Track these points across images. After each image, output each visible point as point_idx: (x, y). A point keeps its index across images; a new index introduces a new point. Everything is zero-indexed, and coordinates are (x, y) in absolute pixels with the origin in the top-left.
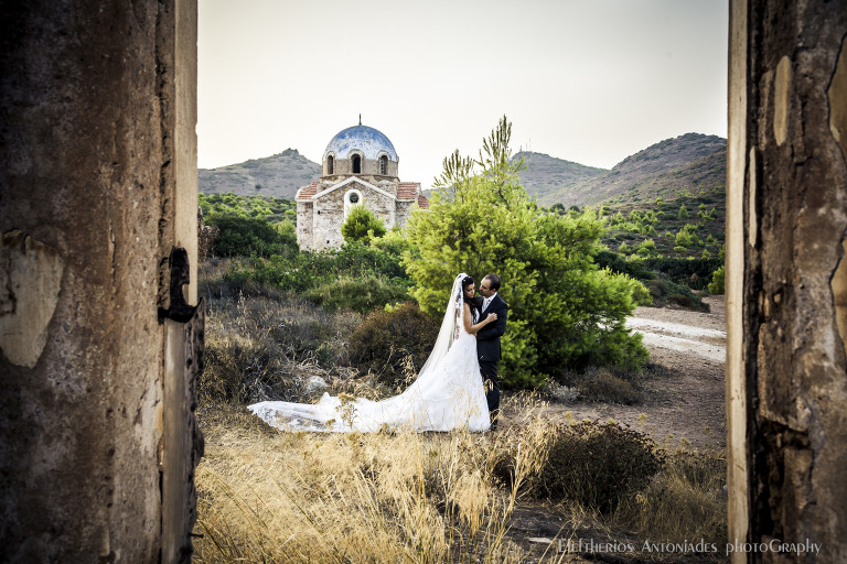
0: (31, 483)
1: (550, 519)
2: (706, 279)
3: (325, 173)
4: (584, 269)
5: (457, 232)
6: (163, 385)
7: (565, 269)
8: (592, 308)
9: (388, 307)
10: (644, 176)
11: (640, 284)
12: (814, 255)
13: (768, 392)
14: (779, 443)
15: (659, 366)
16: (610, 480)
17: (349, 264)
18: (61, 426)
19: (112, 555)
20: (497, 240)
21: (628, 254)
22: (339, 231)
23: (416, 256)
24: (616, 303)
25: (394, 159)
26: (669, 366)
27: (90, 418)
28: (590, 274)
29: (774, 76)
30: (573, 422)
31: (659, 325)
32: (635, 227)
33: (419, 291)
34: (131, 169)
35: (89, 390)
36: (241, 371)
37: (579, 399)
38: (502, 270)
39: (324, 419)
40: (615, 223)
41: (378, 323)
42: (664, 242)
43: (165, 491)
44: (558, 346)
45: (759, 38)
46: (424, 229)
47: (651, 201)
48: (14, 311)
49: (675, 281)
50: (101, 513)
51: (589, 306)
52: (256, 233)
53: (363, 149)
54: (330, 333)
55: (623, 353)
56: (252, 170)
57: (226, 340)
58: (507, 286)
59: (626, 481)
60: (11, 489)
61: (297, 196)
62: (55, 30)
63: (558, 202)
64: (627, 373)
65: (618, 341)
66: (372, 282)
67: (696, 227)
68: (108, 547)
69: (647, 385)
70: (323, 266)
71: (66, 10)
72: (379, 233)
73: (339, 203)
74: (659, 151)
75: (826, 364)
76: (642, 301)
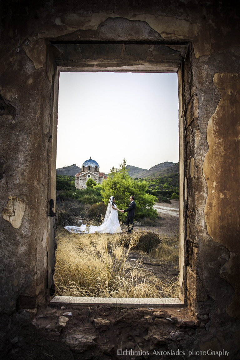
0: (18, 256)
1: (135, 255)
2: (171, 195)
3: (82, 170)
4: (143, 194)
5: (113, 186)
6: (48, 232)
7: (139, 194)
8: (145, 204)
9: (97, 203)
10: (156, 171)
11: (156, 197)
12: (200, 203)
13: (189, 234)
14: (191, 245)
15: (160, 217)
16: (149, 245)
17: (88, 192)
18: (25, 242)
19: (37, 272)
20: (123, 188)
21: (153, 190)
22: (85, 184)
23: (104, 191)
24: (150, 203)
25: (98, 167)
26: (163, 217)
27: (32, 241)
28: (144, 196)
29: (190, 161)
30: (141, 231)
31: (160, 207)
32: (154, 183)
33: (105, 200)
34: (41, 182)
35: (31, 234)
36: (63, 219)
37: (142, 225)
38: (124, 195)
39: (82, 230)
40: (150, 182)
41: (95, 207)
42: (161, 187)
43: (48, 256)
44: (137, 213)
45: (186, 152)
46: (106, 185)
47: (158, 177)
48: (14, 215)
49: (163, 196)
50: (34, 263)
51: (144, 203)
52: (66, 184)
53: (91, 165)
54: (83, 209)
55: (152, 214)
56: (65, 169)
57: (59, 211)
58: (125, 199)
59: (153, 245)
60: (14, 257)
61: (76, 175)
62: (25, 150)
63: (136, 177)
64: (153, 219)
65: (151, 211)
66: (93, 197)
67: (168, 183)
68: (36, 270)
69: (158, 222)
70: (82, 193)
71: (28, 146)
72: (95, 185)
73: (85, 177)
74: (159, 166)
75: (202, 228)
76: (156, 201)
